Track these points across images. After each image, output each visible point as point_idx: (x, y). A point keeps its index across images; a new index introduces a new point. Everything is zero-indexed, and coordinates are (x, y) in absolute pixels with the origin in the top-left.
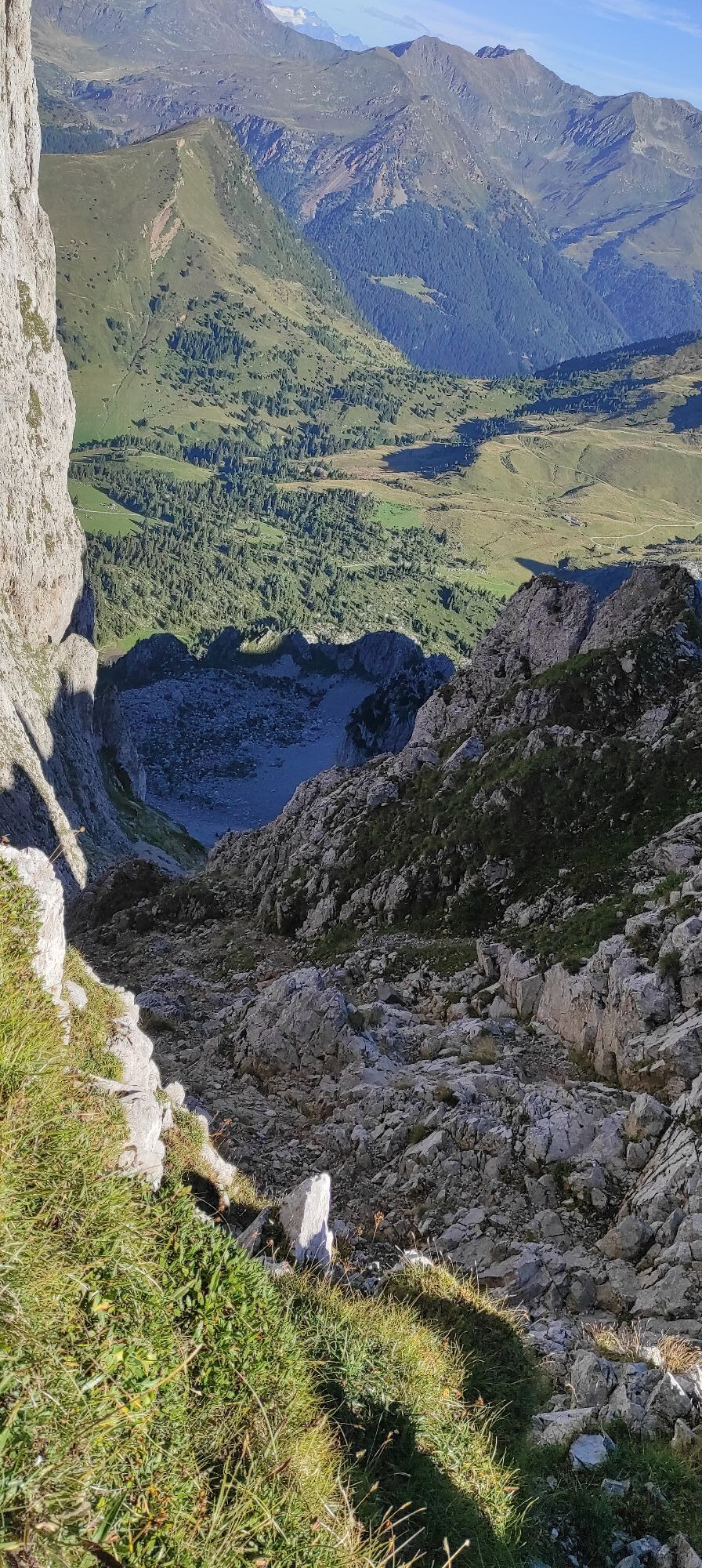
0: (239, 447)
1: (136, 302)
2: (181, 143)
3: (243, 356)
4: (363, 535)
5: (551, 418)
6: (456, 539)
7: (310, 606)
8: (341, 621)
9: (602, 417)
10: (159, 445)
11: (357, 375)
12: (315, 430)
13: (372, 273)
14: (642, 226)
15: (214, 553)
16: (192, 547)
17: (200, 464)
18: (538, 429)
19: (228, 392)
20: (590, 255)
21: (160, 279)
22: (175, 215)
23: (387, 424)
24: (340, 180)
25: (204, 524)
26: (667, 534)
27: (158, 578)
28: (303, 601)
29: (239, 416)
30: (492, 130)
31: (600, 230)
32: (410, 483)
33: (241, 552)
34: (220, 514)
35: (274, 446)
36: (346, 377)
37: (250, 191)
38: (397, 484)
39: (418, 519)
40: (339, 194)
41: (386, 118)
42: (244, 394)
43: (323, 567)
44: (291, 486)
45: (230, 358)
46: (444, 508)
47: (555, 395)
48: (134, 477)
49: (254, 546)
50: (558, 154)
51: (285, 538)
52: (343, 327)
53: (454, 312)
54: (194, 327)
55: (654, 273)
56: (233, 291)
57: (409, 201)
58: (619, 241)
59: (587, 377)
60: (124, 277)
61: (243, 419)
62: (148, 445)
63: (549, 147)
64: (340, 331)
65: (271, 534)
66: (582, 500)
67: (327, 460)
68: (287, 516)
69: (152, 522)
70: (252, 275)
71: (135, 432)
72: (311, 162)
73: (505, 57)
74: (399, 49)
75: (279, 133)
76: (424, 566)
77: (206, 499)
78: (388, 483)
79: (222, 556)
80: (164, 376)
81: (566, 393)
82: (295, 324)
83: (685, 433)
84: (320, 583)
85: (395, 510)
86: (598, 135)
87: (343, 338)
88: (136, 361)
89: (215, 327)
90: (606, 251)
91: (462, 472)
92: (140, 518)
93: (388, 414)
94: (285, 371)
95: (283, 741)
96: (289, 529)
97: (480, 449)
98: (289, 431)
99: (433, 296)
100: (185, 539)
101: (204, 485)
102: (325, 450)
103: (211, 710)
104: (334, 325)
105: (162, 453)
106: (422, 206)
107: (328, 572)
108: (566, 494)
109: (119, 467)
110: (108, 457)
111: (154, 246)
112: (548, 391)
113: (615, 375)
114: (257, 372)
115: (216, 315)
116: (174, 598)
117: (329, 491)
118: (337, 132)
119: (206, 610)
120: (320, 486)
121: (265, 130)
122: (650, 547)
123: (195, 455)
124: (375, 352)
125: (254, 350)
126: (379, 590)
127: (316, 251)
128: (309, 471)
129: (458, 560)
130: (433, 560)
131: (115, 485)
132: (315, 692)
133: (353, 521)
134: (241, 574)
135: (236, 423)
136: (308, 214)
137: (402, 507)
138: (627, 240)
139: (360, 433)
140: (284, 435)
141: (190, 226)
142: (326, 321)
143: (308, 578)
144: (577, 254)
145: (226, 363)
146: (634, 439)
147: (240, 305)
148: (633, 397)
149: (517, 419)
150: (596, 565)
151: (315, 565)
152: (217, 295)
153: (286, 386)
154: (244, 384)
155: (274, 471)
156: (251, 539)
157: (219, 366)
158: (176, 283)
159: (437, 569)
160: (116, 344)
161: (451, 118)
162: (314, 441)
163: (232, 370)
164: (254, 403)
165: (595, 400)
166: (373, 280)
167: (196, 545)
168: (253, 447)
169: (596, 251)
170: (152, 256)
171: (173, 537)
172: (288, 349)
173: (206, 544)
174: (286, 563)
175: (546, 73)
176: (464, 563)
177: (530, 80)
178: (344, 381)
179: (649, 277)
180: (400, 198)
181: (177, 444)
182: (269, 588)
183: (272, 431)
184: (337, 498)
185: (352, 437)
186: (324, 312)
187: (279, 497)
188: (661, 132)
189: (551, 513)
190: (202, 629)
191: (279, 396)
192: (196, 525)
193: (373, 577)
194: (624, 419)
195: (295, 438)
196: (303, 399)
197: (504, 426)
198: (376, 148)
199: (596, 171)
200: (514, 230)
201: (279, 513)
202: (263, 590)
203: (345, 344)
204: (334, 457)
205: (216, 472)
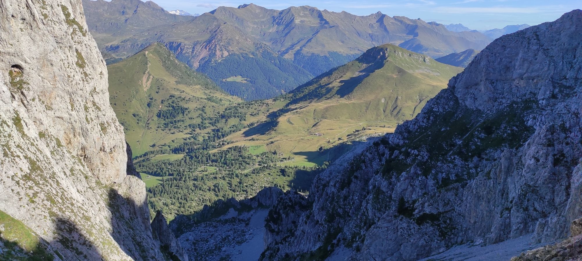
0: (192, 143)
1: (142, 106)
2: (147, 52)
3: (185, 113)
4: (246, 160)
5: (299, 104)
6: (280, 152)
7: (234, 191)
8: (247, 193)
9: (316, 99)
10: (162, 151)
11: (228, 109)
12: (218, 130)
13: (223, 78)
14: (306, 43)
15: (192, 182)
16: (183, 182)
17: (179, 153)
18: (296, 109)
19: (183, 126)
20: (293, 56)
21: (149, 96)
22: (150, 75)
23: (243, 122)
24: (204, 53)
25: (185, 173)
26: (352, 130)
27: (173, 197)
28: (230, 190)
29: (189, 133)
30: (250, 28)
31: (294, 48)
32: (258, 138)
33: (202, 179)
34: (191, 168)
35: (204, 140)
36: (224, 110)
37: (175, 62)
38: (253, 139)
39: (264, 149)
40: (205, 58)
41: (214, 32)
42: (189, 125)
43: (235, 175)
44: (215, 151)
45: (181, 115)
46: (272, 142)
47: (297, 97)
48: (154, 164)
49: (207, 175)
50: (273, 29)
51: (218, 169)
52: (218, 95)
53: (254, 83)
54: (165, 109)
55: (315, 56)
56: (177, 94)
57: (229, 54)
58: (301, 49)
59: (307, 89)
60: (136, 99)
61: (191, 134)
62: (158, 152)
63: (269, 28)
64: (218, 97)
65: (212, 169)
66: (319, 127)
67: (225, 139)
68: (216, 161)
69: (165, 178)
70: (182, 87)
71: (152, 149)
72: (193, 51)
73: (248, 7)
74: (213, 12)
75: (180, 44)
76: (272, 164)
77: (184, 164)
78: (250, 140)
79: (195, 182)
80: (158, 127)
81: (302, 95)
82: (201, 98)
83: (345, 97)
84: (235, 181)
85: (255, 148)
86: (284, 21)
87: (219, 99)
88: (147, 125)
89: (173, 107)
90: (298, 53)
91: (275, 129)
92: (160, 178)
93: (242, 118)
94: (202, 114)
95: (239, 243)
96: (218, 165)
97: (278, 120)
98: (208, 133)
99: (246, 80)
100: (180, 180)
101: (182, 159)
102: (223, 136)
103: (206, 240)
104: (215, 95)
105: (164, 153)
106: (234, 54)
107: (237, 176)
108: (313, 126)
109: (148, 162)
110: (143, 161)
111: (144, 86)
112: (295, 97)
113: (315, 86)
114: (192, 117)
115: (172, 103)
116: (180, 203)
117: (229, 148)
118: (199, 40)
119: (194, 204)
120: (225, 148)
121: (175, 45)
122: (348, 135)
123: (176, 151)
124: (232, 100)
125: (189, 110)
126: (258, 177)
127: (202, 75)
128: (219, 144)
129: (284, 158)
130: (274, 161)
131: (148, 169)
132: (246, 220)
133: (241, 156)
134: (205, 187)
135: (189, 136)
136: (196, 66)
137: (257, 146)
138: (303, 48)
139: (234, 127)
140: (207, 135)
141: (156, 77)
142: (212, 95)
143: (230, 181)
144: (289, 56)
145: (180, 117)
146: (329, 103)
147: (180, 97)
148: (324, 91)
149: (288, 108)
150: (332, 146)
151: (231, 175)
152: (171, 96)
153: (203, 119)
154: (188, 122)
155: (207, 148)
156: (205, 173)
157: (178, 118)
158: (155, 96)
159: (277, 164)
160: (138, 122)
161: (236, 27)
162: (218, 134)
163: (183, 119)
164: (194, 127)
165: (312, 95)
166: (224, 80)
167: (184, 181)
168: (197, 142)
169: (295, 54)
170: (145, 90)
171: (175, 181)
172: (201, 107)
173: (188, 180)
174: (220, 178)
175: (262, 8)
176: (286, 159)
177: (257, 11)
178: (224, 112)
179: (314, 57)
180: (226, 54)
181: (169, 149)
182: (216, 189)
183: (203, 135)
184: (233, 150)
185: (232, 129)
186: (210, 92)
187: (211, 156)
188: (303, 16)
189: (311, 134)
190: (194, 212)
191: (202, 123)
192: (183, 174)
193: (254, 173)
194: (324, 98)
195: (212, 135)
196: (211, 121)
197: (283, 111)
198: (213, 41)
199: (286, 31)
200: (266, 54)
201: (213, 161)
202: (214, 190)
203: (221, 100)
204: (228, 137)
205: (185, 154)
